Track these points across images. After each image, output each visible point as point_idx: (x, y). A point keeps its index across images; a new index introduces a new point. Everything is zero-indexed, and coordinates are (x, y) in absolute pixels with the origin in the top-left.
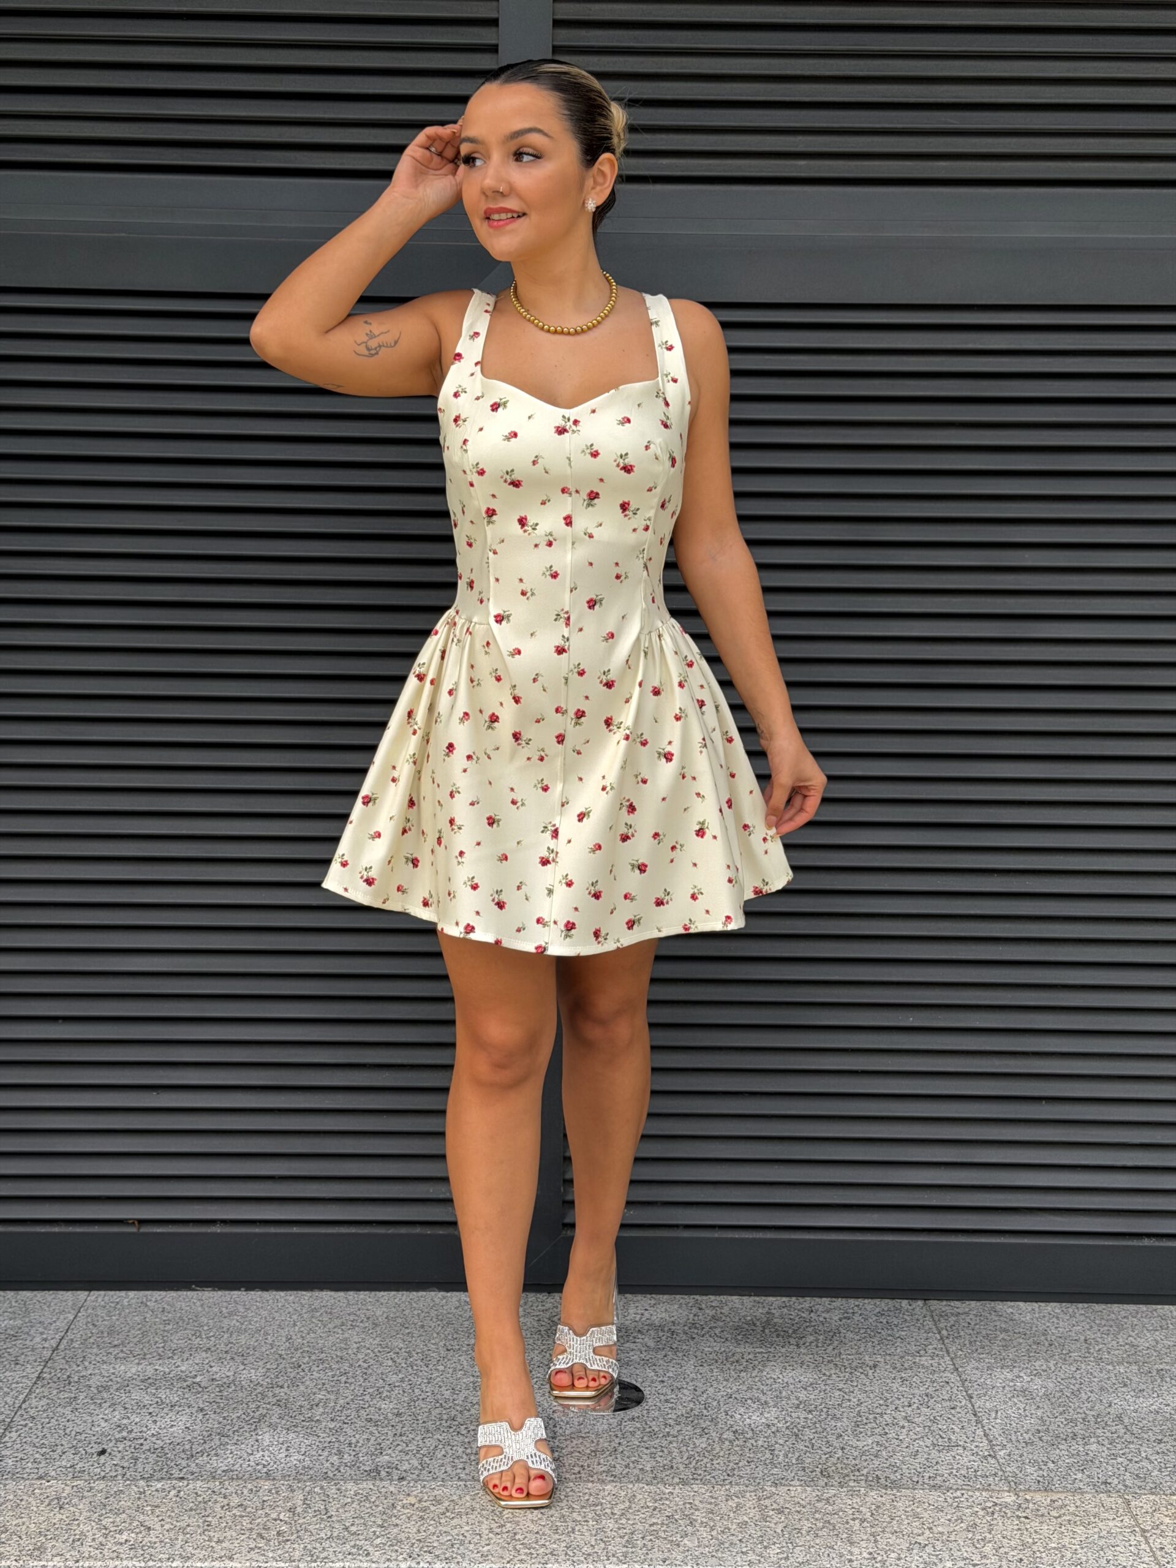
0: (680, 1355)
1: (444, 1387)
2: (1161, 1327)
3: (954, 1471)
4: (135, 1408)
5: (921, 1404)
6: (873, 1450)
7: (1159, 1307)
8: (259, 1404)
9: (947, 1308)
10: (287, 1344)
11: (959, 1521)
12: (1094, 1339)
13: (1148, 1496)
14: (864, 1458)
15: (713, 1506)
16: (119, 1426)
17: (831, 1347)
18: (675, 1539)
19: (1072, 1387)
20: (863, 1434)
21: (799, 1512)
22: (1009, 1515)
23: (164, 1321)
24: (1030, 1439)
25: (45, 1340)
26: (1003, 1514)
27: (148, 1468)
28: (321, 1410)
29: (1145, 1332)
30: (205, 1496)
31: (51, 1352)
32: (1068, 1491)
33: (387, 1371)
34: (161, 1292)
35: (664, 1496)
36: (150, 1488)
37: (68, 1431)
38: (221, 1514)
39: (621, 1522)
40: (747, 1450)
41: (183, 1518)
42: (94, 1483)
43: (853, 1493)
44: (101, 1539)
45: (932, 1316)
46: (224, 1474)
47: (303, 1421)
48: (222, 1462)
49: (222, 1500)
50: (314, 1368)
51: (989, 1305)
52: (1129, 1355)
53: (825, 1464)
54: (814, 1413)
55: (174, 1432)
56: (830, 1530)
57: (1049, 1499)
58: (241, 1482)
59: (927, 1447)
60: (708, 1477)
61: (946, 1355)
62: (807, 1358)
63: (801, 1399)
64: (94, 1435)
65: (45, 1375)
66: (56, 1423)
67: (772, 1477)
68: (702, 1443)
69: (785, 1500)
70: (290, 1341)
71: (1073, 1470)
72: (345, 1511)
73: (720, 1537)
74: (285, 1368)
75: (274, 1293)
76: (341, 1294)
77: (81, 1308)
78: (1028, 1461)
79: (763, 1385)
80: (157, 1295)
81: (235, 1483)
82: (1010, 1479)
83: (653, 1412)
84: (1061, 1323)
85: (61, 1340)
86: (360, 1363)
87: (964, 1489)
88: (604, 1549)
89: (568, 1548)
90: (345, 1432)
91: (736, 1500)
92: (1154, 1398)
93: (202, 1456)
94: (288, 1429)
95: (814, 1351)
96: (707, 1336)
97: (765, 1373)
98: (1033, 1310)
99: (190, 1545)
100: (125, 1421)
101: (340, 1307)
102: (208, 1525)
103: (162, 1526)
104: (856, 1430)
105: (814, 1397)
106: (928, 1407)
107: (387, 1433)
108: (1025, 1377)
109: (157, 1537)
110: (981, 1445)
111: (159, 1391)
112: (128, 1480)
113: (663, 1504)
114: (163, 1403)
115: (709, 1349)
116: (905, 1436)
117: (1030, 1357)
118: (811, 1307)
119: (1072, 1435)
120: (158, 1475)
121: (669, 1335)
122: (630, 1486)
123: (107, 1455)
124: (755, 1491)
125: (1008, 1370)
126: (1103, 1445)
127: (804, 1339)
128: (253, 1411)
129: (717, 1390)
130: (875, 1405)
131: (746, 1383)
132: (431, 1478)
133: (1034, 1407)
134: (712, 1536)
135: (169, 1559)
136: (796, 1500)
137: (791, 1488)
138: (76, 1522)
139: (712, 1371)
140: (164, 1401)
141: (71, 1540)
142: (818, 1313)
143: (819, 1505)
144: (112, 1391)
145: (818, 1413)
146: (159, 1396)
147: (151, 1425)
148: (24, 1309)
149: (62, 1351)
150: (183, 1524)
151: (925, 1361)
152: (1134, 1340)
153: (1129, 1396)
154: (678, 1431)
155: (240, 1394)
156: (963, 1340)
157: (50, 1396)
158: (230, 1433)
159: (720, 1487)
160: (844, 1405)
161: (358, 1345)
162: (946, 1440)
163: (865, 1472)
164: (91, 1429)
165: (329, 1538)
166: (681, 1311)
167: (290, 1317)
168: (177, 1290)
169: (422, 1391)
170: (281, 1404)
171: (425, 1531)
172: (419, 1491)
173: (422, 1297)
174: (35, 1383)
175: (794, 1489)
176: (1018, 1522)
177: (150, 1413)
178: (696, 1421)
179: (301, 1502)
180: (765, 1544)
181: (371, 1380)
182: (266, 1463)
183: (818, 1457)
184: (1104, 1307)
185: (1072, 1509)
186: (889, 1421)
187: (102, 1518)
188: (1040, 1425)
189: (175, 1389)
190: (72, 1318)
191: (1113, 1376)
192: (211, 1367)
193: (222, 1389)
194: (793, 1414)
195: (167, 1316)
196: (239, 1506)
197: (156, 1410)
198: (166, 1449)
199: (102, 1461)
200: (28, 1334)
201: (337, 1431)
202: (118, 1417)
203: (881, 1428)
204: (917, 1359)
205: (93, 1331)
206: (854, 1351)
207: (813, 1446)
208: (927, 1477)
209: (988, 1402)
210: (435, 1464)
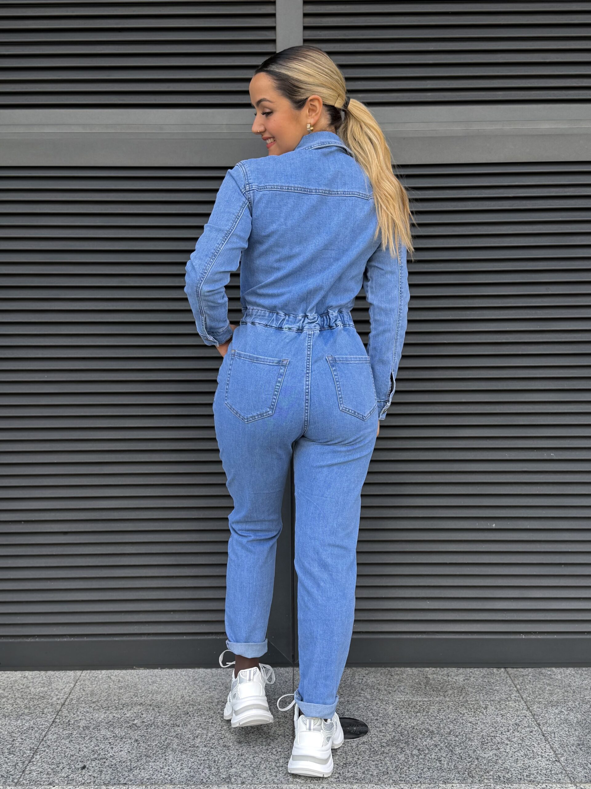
0: (384, 703)
3: (539, 771)
4: (102, 740)
5: (514, 730)
6: (494, 759)
8: (167, 736)
9: (517, 672)
10: (182, 700)
14: (490, 764)
16: (93, 751)
17: (461, 697)
20: (487, 749)
23: (119, 687)
24: (575, 750)
25: (58, 699)
27: (107, 777)
28: (199, 740)
31: (60, 706)
34: (118, 671)
37: (66, 754)
40: (426, 761)
45: (510, 677)
46: (148, 781)
47: (190, 747)
48: (147, 773)
50: (196, 714)
51: (538, 670)
53: (469, 769)
54: (459, 737)
55: (122, 754)
59: (522, 756)
60: (408, 779)
61: (521, 700)
62: (450, 704)
63: (451, 728)
64: (80, 757)
66: (61, 749)
67: (442, 778)
68: (402, 757)
70: (183, 698)
74: (180, 714)
75: (175, 670)
77: (77, 680)
78: (577, 763)
79: (430, 720)
80: (116, 672)
82: (570, 775)
83: (374, 738)
84: (577, 680)
85: (66, 699)
86: (219, 711)
87: (547, 783)
90: (212, 754)
93: (136, 769)
94: (182, 752)
95: (454, 700)
96: (397, 691)
97: (430, 713)
98: (561, 672)
100: (97, 748)
104: (483, 747)
105: (458, 727)
106: (518, 732)
107: (234, 754)
110: (550, 754)
111: (115, 729)
112: (97, 785)
114: (117, 736)
115: (399, 699)
116: (509, 750)
118: (448, 673)
120: (112, 782)
121: (378, 692)
122: (367, 786)
123: (86, 769)
125: (555, 708)
127: (447, 692)
128: (164, 741)
129: (406, 724)
130: (490, 731)
131: (421, 719)
132: (258, 782)
133: (573, 730)
137: (454, 785)
139: (402, 713)
142: (452, 677)
144: (91, 729)
145: (461, 737)
146: (115, 732)
147: (110, 750)
148: (49, 681)
149: (67, 706)
151: (511, 704)
155: (157, 731)
156: (528, 691)
157: (58, 733)
158: (151, 755)
159: (415, 785)
160: (474, 732)
161: (218, 700)
162: (531, 752)
163: (492, 773)
164: (78, 753)
166: (382, 677)
167: (183, 684)
168: (126, 669)
170: (178, 736)
174: (52, 725)
175: (456, 785)
177: (110, 743)
178: (397, 744)
182: (170, 774)
183: (465, 764)
186: (499, 741)
188: (579, 741)
189: (123, 728)
190: (73, 686)
192: (142, 714)
193: (148, 727)
194: (448, 738)
195: (121, 685)
197: (113, 741)
198: (117, 765)
199: (83, 773)
200: (50, 695)
201: (208, 753)
202: (93, 745)
203: (496, 745)
204: (507, 703)
205: (83, 694)
206: (474, 699)
207: (461, 757)
208: (525, 776)
209: (549, 728)
210: (261, 773)
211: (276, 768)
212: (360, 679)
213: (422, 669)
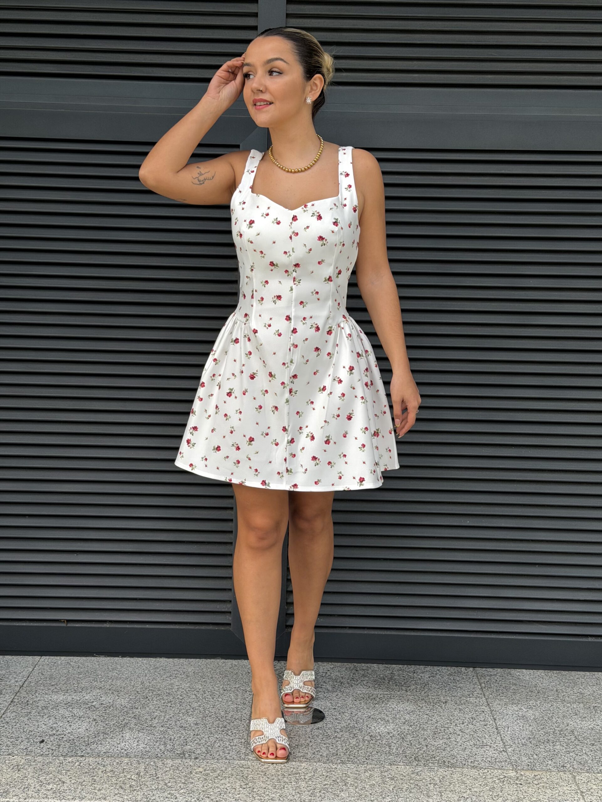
0: (345, 694)
1: (221, 710)
2: (597, 684)
3: (484, 759)
4: (60, 718)
5: (469, 723)
6: (443, 747)
7: (596, 673)
9: (485, 672)
10: (141, 686)
11: (486, 785)
12: (561, 690)
13: (585, 774)
14: (438, 751)
15: (357, 775)
16: (52, 728)
17: (423, 692)
18: (336, 793)
19: (548, 715)
20: (438, 738)
21: (402, 779)
22: (512, 783)
23: (79, 672)
24: (525, 742)
25: (17, 682)
26: (508, 782)
27: (65, 750)
28: (157, 721)
29: (588, 686)
30: (93, 766)
31: (19, 688)
32: (543, 770)
33: (192, 701)
34: (78, 657)
35: (332, 770)
36: (66, 761)
37: (25, 730)
38: (101, 775)
39: (309, 783)
40: (377, 746)
41: (81, 777)
42: (37, 757)
43: (431, 770)
44: (38, 787)
45: (477, 676)
46: (104, 754)
47: (147, 727)
48: (104, 748)
49: (102, 768)
50: (155, 699)
51: (508, 671)
52: (579, 699)
53: (417, 754)
54: (413, 727)
55: (80, 731)
56: (418, 789)
57: (533, 775)
58: (113, 758)
59: (471, 746)
60: (356, 760)
61: (483, 697)
62: (411, 698)
63: (406, 719)
64: (38, 732)
65: (15, 700)
66: (19, 726)
67: (389, 761)
68: (353, 741)
69: (395, 773)
70: (143, 684)
71: (547, 759)
72: (166, 775)
73: (360, 792)
74: (139, 698)
75: (136, 658)
76: (171, 660)
77: (36, 665)
78: (523, 754)
79: (387, 711)
80: (76, 659)
81: (110, 759)
82: (513, 763)
83: (329, 725)
84: (544, 681)
85: (25, 682)
86: (179, 696)
87: (489, 769)
88: (299, 797)
89: (280, 796)
90: (168, 733)
91: (370, 772)
92: (591, 721)
93: (94, 744)
94: (139, 731)
95: (415, 694)
96: (360, 685)
97: (388, 705)
98: (530, 674)
99: (85, 791)
100: (55, 725)
101: (170, 667)
102: (94, 781)
103: (71, 781)
104: (434, 736)
105: (413, 718)
106: (473, 724)
107: (190, 734)
108: (524, 710)
109: (68, 787)
110: (499, 745)
111: (74, 709)
112: (55, 756)
113: (331, 774)
115: (360, 692)
116: (460, 740)
117: (527, 699)
118: (414, 671)
119: (547, 740)
120: (70, 754)
121: (340, 684)
122: (315, 764)
123: (44, 743)
124: (379, 768)
125: (516, 705)
126: (563, 746)
127: (409, 687)
128: (122, 721)
129: (363, 714)
130: (445, 723)
131: (378, 710)
132: (211, 758)
133: (528, 725)
134: (356, 791)
135: (73, 799)
136: (401, 773)
137: (399, 766)
138: (26, 778)
139: (361, 703)
140: (76, 715)
141: (23, 787)
142: (418, 674)
143: (413, 776)
144: (49, 709)
145: (415, 727)
146: (73, 712)
147: (68, 727)
148: (7, 665)
149: (25, 688)
150: (81, 780)
151: (472, 700)
152: (582, 691)
153: (578, 720)
154: (341, 735)
155: (115, 712)
156: (493, 689)
157: (17, 711)
158: (109, 732)
159: (362, 765)
160: (429, 723)
161: (178, 687)
162: (481, 742)
163: (437, 758)
164: (37, 729)
165: (156, 789)
166: (346, 672)
167: (144, 672)
168: (86, 656)
169: (210, 712)
170: (136, 717)
171: (206, 786)
172: (205, 765)
173: (213, 662)
174: (10, 704)
175: (400, 767)
176: (516, 787)
177: (68, 721)
178: (351, 730)
179: (143, 770)
180: (383, 796)
181: (184, 705)
182: (126, 749)
183: (414, 750)
184: (567, 673)
185: (545, 780)
186: (452, 732)
187: (40, 776)
188: (531, 735)
189: (82, 709)
190: (31, 671)
191: (570, 710)
192: (101, 697)
193: (106, 709)
194: (402, 727)
195: (80, 670)
196: (111, 771)
197: (72, 719)
198: (75, 740)
199: (42, 746)
200: (8, 678)
201: (164, 732)
202: (51, 723)
203: (447, 735)
204: (468, 699)
205: (42, 677)
206: (435, 694)
207: (411, 744)
208: (470, 762)
209: (504, 723)
210: (214, 750)
211: (230, 747)
212: (324, 673)
213: (389, 666)
